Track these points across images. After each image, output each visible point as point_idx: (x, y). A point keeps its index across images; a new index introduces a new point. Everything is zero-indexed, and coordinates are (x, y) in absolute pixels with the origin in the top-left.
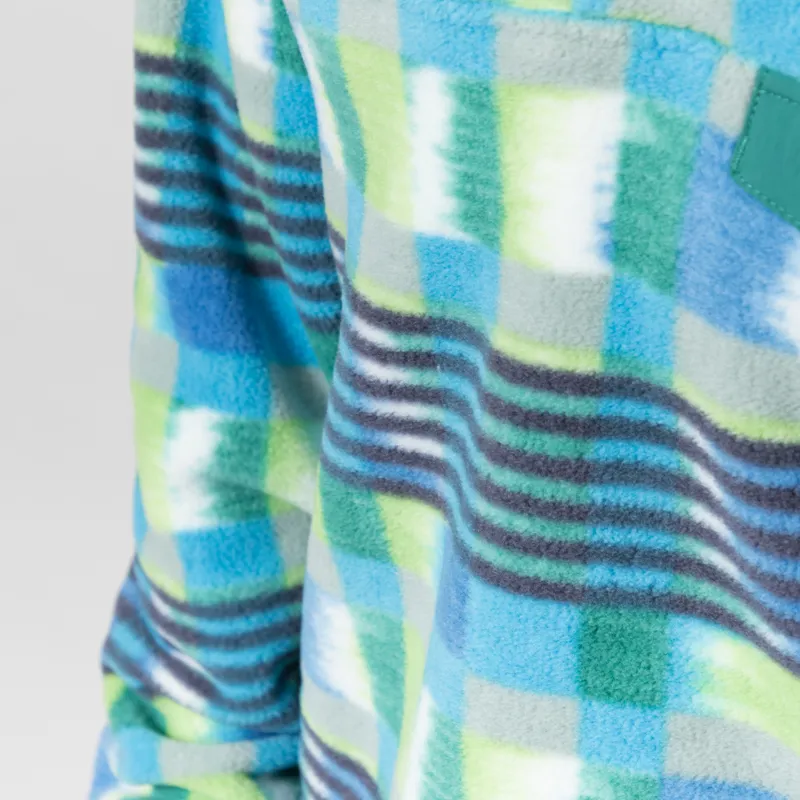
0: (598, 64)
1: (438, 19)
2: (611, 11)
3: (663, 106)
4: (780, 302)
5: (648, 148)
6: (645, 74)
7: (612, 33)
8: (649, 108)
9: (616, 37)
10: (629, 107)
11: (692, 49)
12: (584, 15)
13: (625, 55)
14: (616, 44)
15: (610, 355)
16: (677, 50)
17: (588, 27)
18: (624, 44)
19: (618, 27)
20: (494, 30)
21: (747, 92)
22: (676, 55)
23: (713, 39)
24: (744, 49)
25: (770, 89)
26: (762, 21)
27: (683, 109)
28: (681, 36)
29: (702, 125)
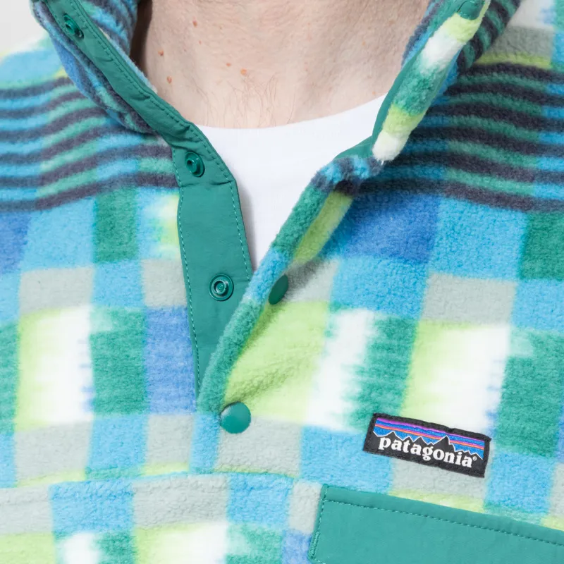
0: (209, 504)
1: (89, 495)
2: (216, 466)
3: (253, 526)
5: (245, 557)
6: (241, 506)
7: (218, 481)
8: (244, 531)
9: (220, 484)
10: (231, 531)
11: (270, 486)
12: (199, 471)
13: (226, 496)
14: (220, 489)
16: (260, 488)
17: (201, 479)
18: (225, 488)
19: (221, 477)
20: (131, 494)
21: (316, 504)
22: (260, 491)
23: (286, 476)
24: (310, 477)
25: (331, 498)
26: (321, 455)
27: (269, 525)
28: (262, 478)
29: (285, 532)
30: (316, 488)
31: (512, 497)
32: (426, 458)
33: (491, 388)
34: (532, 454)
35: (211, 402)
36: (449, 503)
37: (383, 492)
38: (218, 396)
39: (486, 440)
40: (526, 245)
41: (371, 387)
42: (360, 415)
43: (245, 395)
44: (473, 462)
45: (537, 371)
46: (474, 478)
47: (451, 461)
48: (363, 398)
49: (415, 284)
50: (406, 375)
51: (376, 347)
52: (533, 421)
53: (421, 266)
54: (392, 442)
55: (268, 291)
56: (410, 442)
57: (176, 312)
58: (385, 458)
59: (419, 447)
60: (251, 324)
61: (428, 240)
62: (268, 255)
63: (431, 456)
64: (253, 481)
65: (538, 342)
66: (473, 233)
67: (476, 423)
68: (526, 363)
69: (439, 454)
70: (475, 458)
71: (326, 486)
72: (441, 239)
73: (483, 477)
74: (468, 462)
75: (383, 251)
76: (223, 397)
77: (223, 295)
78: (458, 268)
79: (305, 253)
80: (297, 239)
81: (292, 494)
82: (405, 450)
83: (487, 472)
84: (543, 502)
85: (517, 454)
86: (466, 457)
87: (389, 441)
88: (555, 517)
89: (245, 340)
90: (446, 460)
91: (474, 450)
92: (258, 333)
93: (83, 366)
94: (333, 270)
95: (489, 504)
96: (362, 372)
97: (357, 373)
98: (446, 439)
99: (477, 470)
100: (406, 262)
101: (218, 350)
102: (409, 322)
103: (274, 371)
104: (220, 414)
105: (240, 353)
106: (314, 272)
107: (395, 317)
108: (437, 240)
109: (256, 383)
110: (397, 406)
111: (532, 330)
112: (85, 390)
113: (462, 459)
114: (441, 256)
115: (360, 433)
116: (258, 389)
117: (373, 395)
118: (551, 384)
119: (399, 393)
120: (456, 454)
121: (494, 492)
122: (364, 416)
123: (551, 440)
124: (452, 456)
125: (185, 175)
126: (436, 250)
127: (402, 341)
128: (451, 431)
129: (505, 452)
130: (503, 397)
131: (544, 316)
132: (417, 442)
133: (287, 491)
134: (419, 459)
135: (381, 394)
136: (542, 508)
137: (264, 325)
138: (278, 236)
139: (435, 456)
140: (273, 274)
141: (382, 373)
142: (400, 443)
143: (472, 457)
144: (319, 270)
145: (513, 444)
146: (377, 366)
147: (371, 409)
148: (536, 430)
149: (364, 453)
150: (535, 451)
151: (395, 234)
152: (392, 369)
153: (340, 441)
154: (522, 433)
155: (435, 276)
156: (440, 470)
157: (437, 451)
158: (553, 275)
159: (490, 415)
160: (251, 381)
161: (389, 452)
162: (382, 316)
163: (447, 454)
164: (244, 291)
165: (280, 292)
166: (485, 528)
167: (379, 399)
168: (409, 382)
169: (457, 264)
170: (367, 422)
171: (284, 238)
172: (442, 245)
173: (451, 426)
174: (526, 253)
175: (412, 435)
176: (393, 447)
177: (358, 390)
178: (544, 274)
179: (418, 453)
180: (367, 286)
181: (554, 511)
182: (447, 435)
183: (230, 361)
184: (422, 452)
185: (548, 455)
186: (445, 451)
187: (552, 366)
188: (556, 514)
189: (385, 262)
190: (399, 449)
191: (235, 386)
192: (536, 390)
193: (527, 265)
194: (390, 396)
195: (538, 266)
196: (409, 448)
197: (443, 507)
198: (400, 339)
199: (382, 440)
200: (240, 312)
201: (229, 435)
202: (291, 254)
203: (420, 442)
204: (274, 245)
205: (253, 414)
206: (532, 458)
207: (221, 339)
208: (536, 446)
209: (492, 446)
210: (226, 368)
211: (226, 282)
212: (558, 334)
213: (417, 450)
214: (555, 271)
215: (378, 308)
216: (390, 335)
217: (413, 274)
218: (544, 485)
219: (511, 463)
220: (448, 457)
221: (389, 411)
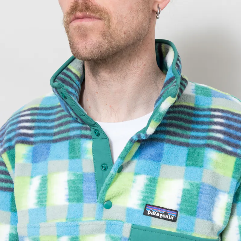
0: (100, 229)
1: (67, 226)
3: (113, 235)
6: (109, 229)
7: (102, 222)
8: (110, 237)
9: (104, 223)
10: (106, 236)
11: (117, 224)
12: (98, 220)
13: (105, 227)
14: (104, 225)
16: (115, 224)
17: (98, 222)
19: (104, 221)
20: (79, 226)
21: (130, 229)
22: (115, 225)
23: (122, 221)
24: (128, 222)
25: (134, 228)
26: (132, 216)
27: (117, 235)
28: (115, 222)
29: (121, 237)
30: (130, 225)
31: (184, 228)
32: (161, 217)
33: (178, 197)
34: (189, 216)
35: (101, 201)
36: (166, 229)
37: (149, 226)
38: (103, 199)
39: (177, 212)
40: (188, 157)
41: (145, 197)
42: (143, 204)
43: (111, 199)
44: (173, 218)
45: (191, 193)
46: (173, 223)
47: (167, 218)
48: (143, 200)
49: (157, 167)
50: (155, 193)
51: (147, 185)
52: (190, 207)
53: (159, 163)
54: (151, 212)
55: (117, 170)
56: (156, 212)
57: (91, 174)
58: (149, 217)
59: (159, 214)
60: (112, 179)
61: (161, 155)
62: (117, 160)
63: (162, 216)
64: (113, 222)
65: (191, 184)
66: (173, 153)
67: (173, 206)
68: (188, 190)
69: (164, 216)
70: (174, 217)
71: (133, 224)
72: (165, 155)
73: (176, 222)
74: (172, 218)
75: (149, 158)
76: (104, 199)
77: (105, 170)
78: (169, 163)
79: (128, 159)
80: (125, 156)
81: (124, 226)
82: (155, 215)
83: (177, 220)
84: (192, 229)
85: (185, 216)
86: (171, 217)
87: (150, 212)
88: (196, 233)
89: (111, 183)
90: (166, 218)
91: (173, 215)
92: (114, 181)
93: (66, 189)
94: (135, 163)
95: (177, 230)
96: (143, 192)
97: (141, 192)
98: (166, 212)
99: (175, 220)
100: (155, 161)
101: (103, 186)
102: (156, 178)
103: (119, 192)
104: (104, 204)
105: (109, 187)
106: (130, 164)
107: (152, 177)
108: (163, 155)
109: (114, 196)
110: (152, 202)
111: (189, 181)
112: (66, 195)
113: (170, 217)
114: (165, 160)
115: (142, 210)
116: (114, 197)
117: (146, 199)
118: (195, 196)
119: (153, 198)
120: (169, 216)
121: (179, 226)
122: (143, 205)
123: (195, 212)
124: (168, 216)
125: (94, 136)
126: (163, 158)
127: (154, 184)
128: (167, 209)
129: (182, 215)
130: (182, 200)
131: (193, 177)
132: (158, 213)
133: (122, 226)
134: (159, 217)
135: (148, 198)
136: (192, 231)
137: (116, 179)
138: (120, 155)
139: (163, 217)
140: (119, 165)
141: (148, 193)
142: (153, 213)
143: (173, 217)
144: (131, 163)
145: (184, 213)
146: (147, 191)
147: (145, 203)
148: (190, 209)
149: (143, 215)
150: (190, 215)
151: (152, 154)
152: (151, 191)
153: (137, 212)
154: (187, 210)
155: (163, 165)
156: (164, 220)
157: (163, 215)
158: (195, 165)
159: (178, 205)
160: (112, 195)
161: (150, 215)
162: (149, 177)
163: (166, 216)
164: (110, 170)
165: (120, 170)
166: (177, 236)
167: (148, 200)
168: (156, 195)
169: (169, 162)
170: (144, 206)
171: (122, 156)
172: (165, 157)
173: (167, 208)
174: (188, 159)
175: (157, 211)
176: (152, 214)
177: (142, 197)
178: (192, 165)
179: (158, 216)
180: (144, 168)
181: (195, 231)
182: (166, 211)
183: (106, 189)
184: (159, 215)
185: (194, 216)
186: (166, 215)
187: (195, 191)
188: (196, 232)
189: (149, 162)
190: (153, 214)
191: (108, 196)
192: (191, 198)
193: (188, 162)
194: (150, 199)
195: (191, 163)
196: (156, 214)
197: (165, 231)
198: (153, 183)
199: (148, 212)
200: (109, 176)
201: (106, 210)
202: (124, 160)
203: (159, 213)
204: (119, 157)
205: (113, 203)
206: (189, 217)
207: (104, 183)
208: (191, 214)
209: (179, 213)
210: (106, 191)
211: (105, 166)
212: (197, 182)
213: (158, 215)
214: (196, 164)
215: (147, 175)
216: (150, 182)
217: (157, 165)
218: (193, 224)
219: (184, 218)
220: (167, 217)
221: (150, 203)
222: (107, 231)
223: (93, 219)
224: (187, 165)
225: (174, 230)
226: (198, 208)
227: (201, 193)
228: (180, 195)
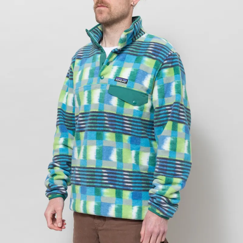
0: (99, 87)
1: (87, 86)
3: (103, 89)
4: (111, 101)
7: (99, 84)
10: (101, 90)
12: (97, 83)
15: (99, 110)
20: (91, 86)
21: (109, 87)
22: (104, 86)
24: (109, 84)
25: (111, 86)
26: (110, 81)
29: (106, 90)
30: (109, 85)
31: (130, 86)
35: (99, 76)
36: (123, 86)
37: (116, 85)
39: (127, 80)
42: (115, 77)
46: (126, 84)
51: (117, 70)
58: (116, 81)
60: (104, 67)
62: (106, 60)
63: (121, 81)
64: (103, 84)
65: (135, 69)
66: (130, 58)
67: (127, 78)
68: (133, 72)
74: (125, 82)
75: (120, 60)
78: (128, 62)
79: (111, 60)
93: (88, 73)
94: (114, 62)
95: (127, 87)
96: (115, 73)
99: (126, 83)
101: (101, 70)
103: (106, 72)
105: (103, 70)
106: (112, 62)
107: (120, 67)
112: (88, 76)
115: (114, 79)
116: (104, 74)
118: (135, 74)
121: (128, 85)
123: (135, 80)
131: (136, 67)
133: (106, 85)
134: (119, 81)
137: (106, 68)
140: (107, 62)
145: (130, 80)
146: (117, 72)
147: (116, 76)
149: (114, 81)
151: (121, 58)
153: (112, 80)
154: (132, 79)
155: (125, 63)
156: (122, 83)
159: (128, 77)
162: (118, 67)
165: (108, 64)
166: (126, 89)
168: (120, 74)
172: (126, 59)
173: (124, 78)
174: (136, 60)
177: (115, 74)
180: (117, 63)
181: (134, 88)
182: (123, 79)
185: (134, 82)
187: (136, 72)
191: (102, 74)
194: (118, 75)
199: (116, 79)
201: (101, 80)
202: (109, 59)
205: (104, 77)
206: (132, 82)
209: (128, 81)
210: (101, 72)
212: (137, 69)
213: (119, 80)
214: (138, 62)
216: (119, 69)
217: (123, 62)
218: (133, 85)
219: (130, 82)
220: (123, 81)
221: (118, 77)
222: (101, 88)
223: (96, 83)
224: (135, 63)
225: (125, 87)
226: (136, 78)
227: (138, 73)
228: (130, 74)
